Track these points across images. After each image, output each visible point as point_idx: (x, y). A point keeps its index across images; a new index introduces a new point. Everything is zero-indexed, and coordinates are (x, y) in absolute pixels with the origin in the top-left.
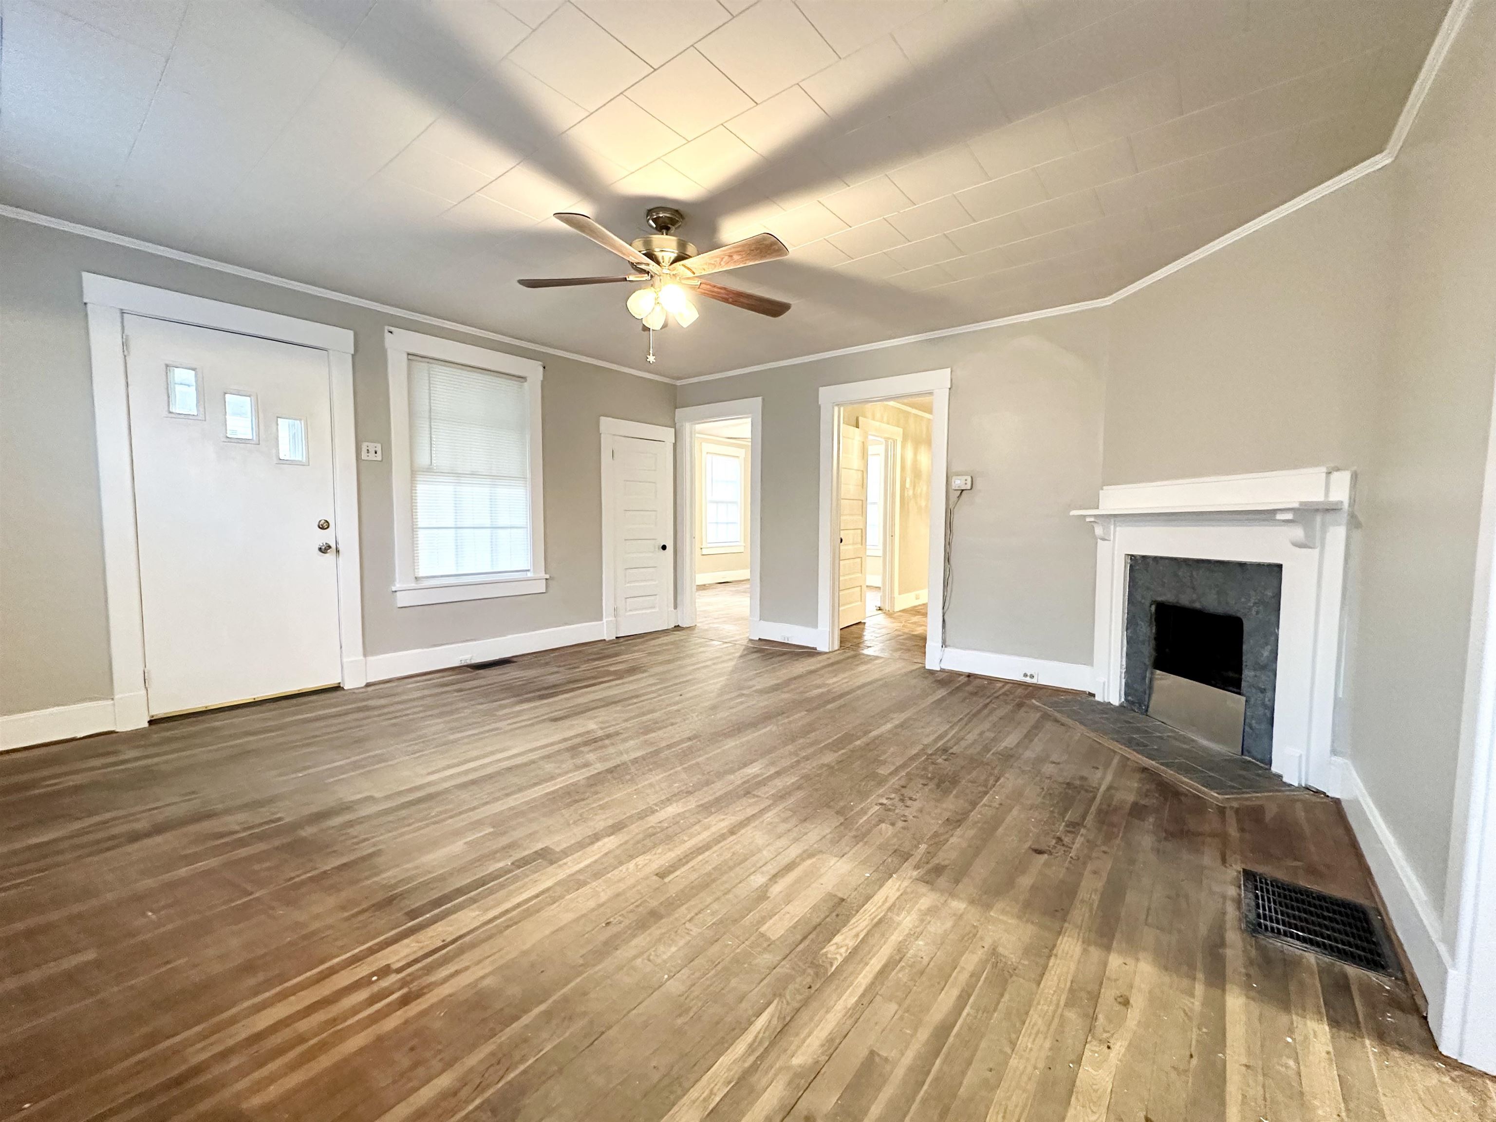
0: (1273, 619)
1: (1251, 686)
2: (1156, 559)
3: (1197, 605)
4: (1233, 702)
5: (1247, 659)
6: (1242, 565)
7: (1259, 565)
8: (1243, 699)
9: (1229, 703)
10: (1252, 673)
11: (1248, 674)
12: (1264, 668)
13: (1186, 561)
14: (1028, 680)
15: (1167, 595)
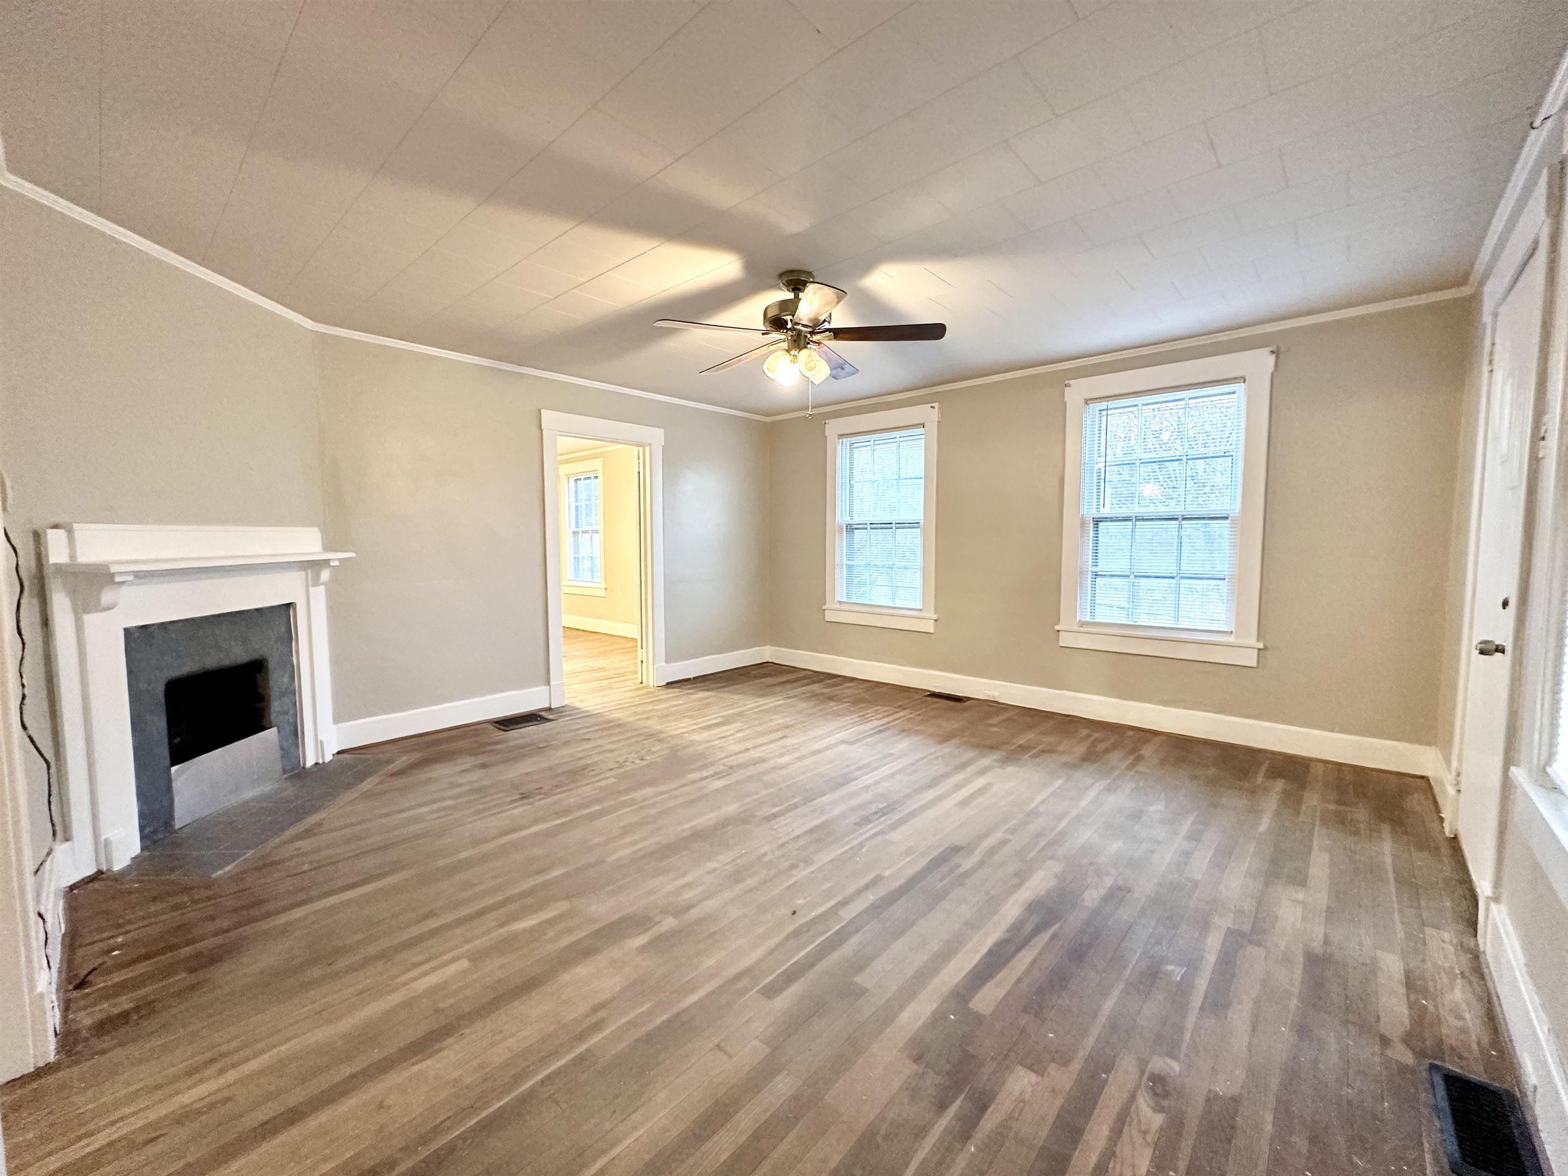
0: (287, 649)
1: (277, 716)
2: (163, 626)
3: (226, 663)
4: (267, 739)
6: (258, 610)
8: (271, 731)
9: (263, 743)
10: (276, 705)
11: (274, 708)
12: (283, 694)
15: (188, 666)
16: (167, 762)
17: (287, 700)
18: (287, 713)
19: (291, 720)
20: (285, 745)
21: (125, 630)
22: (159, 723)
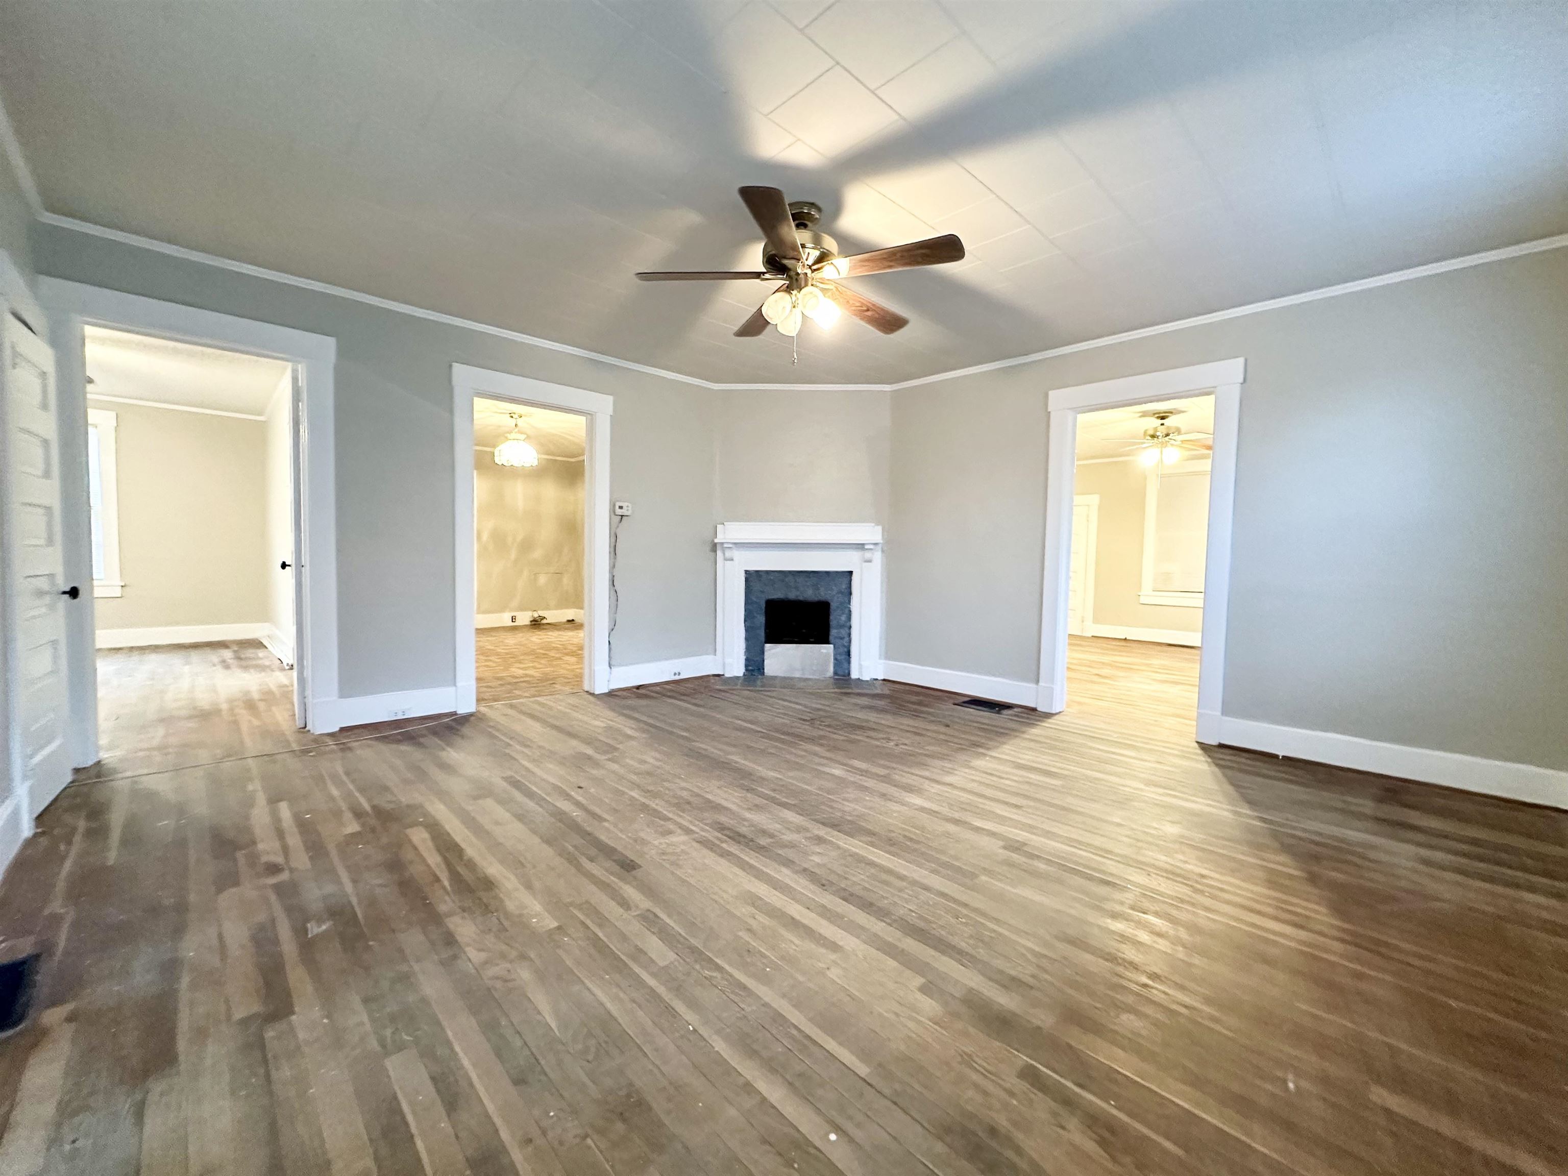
0: (846, 599)
1: (836, 638)
2: (767, 572)
3: (801, 598)
4: (827, 650)
5: (833, 622)
6: (827, 573)
7: (837, 572)
8: (832, 646)
9: (824, 651)
10: (836, 631)
11: (833, 632)
12: (842, 626)
13: (790, 572)
14: (677, 678)
15: (778, 595)
16: (763, 639)
17: (843, 632)
18: (842, 638)
19: (846, 644)
20: (839, 657)
21: (746, 572)
22: (761, 619)
